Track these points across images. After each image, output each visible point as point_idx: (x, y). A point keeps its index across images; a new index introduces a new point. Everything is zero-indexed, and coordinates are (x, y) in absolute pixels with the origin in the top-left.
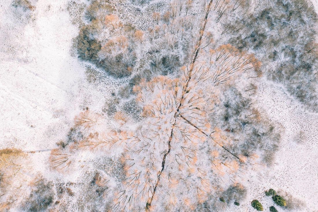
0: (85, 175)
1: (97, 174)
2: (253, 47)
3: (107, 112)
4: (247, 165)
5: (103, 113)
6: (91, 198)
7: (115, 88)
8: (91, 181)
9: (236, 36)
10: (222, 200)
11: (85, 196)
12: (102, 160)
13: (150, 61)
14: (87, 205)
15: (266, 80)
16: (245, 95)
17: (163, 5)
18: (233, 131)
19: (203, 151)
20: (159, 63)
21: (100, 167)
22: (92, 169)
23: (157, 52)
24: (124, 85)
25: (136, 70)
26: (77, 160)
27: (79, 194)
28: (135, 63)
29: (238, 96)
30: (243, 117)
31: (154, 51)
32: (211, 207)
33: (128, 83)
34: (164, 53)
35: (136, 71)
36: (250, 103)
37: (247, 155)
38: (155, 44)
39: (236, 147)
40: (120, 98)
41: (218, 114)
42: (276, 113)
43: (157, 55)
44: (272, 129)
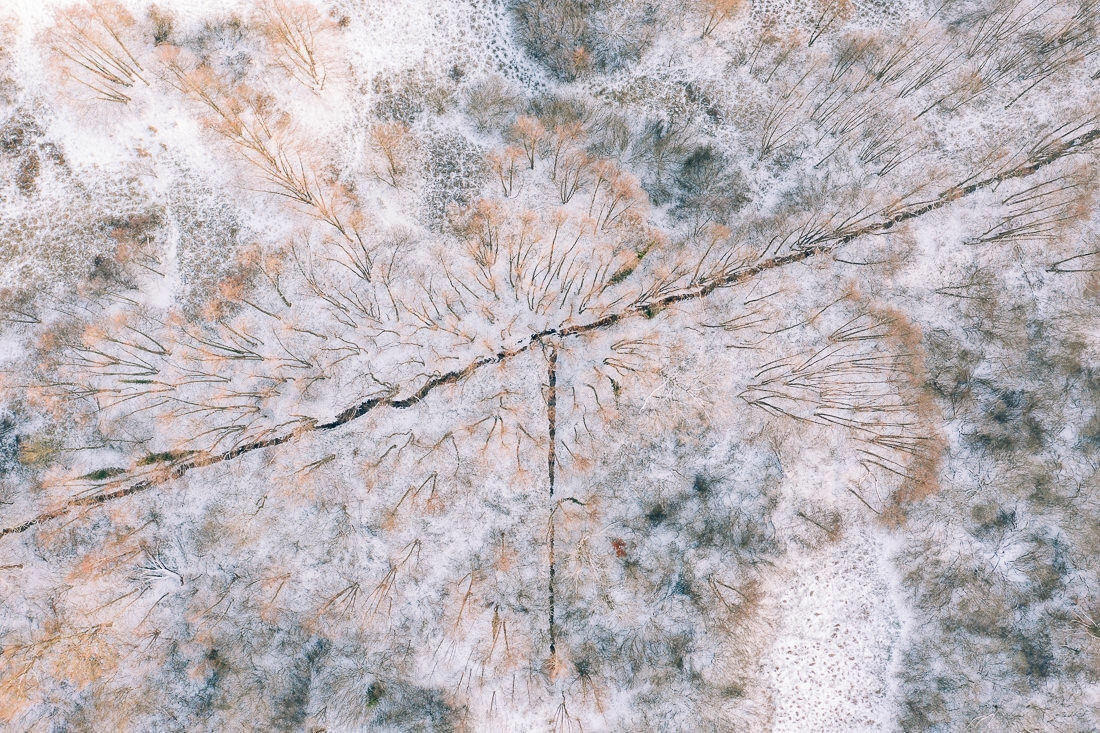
0: (121, 181)
1: (154, 220)
2: (969, 429)
3: (380, 97)
4: (551, 693)
5: (369, 87)
6: (61, 258)
7: (482, 65)
8: (117, 214)
9: (967, 345)
10: (375, 694)
11: (54, 235)
12: (211, 199)
13: (664, 114)
14: (28, 262)
15: (887, 553)
16: (782, 521)
17: (892, 10)
18: (631, 566)
19: (490, 514)
20: (678, 150)
21: (183, 210)
22: (157, 188)
23: (713, 113)
24: (511, 86)
25: (599, 89)
26: (150, 118)
27: (45, 206)
28: (618, 67)
29: (763, 501)
30: (701, 567)
31: (706, 101)
32: (325, 673)
33: (529, 93)
34: (725, 139)
35: (594, 90)
36: (768, 557)
37: (582, 670)
38: (732, 88)
39: (583, 615)
40: (462, 103)
41: (651, 476)
42: (800, 668)
43: (701, 118)
44: (734, 692)
